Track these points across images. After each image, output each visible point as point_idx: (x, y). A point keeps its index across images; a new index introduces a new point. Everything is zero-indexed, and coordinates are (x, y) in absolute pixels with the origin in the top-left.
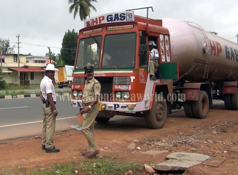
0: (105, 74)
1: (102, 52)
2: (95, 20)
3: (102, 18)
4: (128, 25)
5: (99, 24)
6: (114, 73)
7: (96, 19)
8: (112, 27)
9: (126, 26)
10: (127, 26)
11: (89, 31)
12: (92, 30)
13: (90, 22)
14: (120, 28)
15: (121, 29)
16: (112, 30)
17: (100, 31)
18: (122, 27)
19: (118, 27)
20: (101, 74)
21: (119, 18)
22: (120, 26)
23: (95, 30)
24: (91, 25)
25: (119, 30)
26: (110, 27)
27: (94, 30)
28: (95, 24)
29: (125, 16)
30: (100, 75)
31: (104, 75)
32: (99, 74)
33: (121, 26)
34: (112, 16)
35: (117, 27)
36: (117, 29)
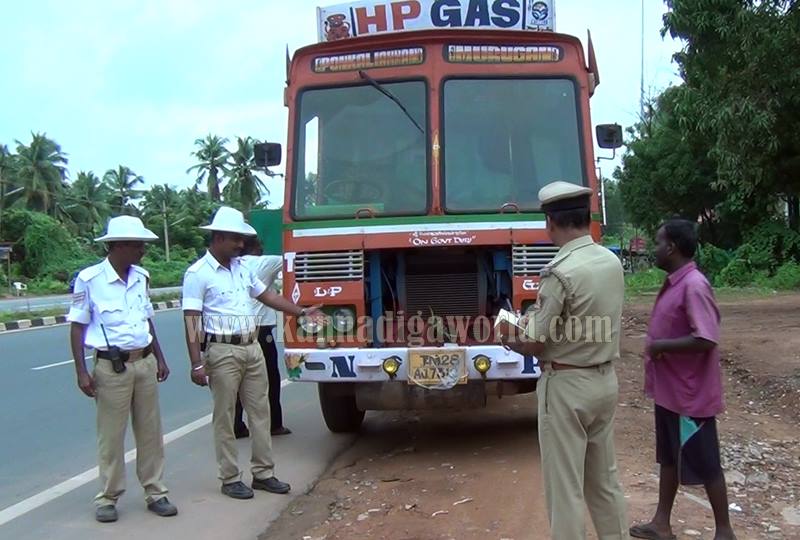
0: (470, 233)
1: (436, 147)
2: (371, 13)
3: (406, 10)
4: (538, 46)
5: (390, 29)
6: (511, 231)
7: (380, 10)
8: (468, 49)
9: (529, 49)
10: (535, 49)
11: (350, 57)
12: (368, 55)
13: (348, 19)
14: (507, 53)
15: (510, 58)
16: (469, 58)
17: (415, 59)
18: (513, 53)
19: (497, 49)
20: (451, 236)
21: (492, 14)
22: (504, 49)
23: (383, 53)
24: (351, 32)
25: (501, 62)
26: (459, 49)
27: (376, 54)
28: (373, 30)
29: (520, 10)
30: (445, 237)
31: (468, 241)
32: (439, 237)
33: (510, 49)
34: (459, 4)
35: (491, 49)
36: (491, 58)
